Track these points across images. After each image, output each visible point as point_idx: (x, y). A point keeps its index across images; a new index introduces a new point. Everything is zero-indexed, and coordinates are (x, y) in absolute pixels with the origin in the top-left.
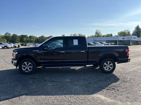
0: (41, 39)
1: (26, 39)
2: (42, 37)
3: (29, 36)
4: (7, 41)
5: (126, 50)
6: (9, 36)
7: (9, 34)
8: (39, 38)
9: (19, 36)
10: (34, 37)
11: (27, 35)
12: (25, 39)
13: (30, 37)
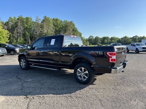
0: (123, 40)
1: (108, 41)
2: (125, 37)
3: (110, 38)
4: (90, 43)
5: (108, 53)
6: (92, 39)
7: (92, 37)
8: (121, 40)
9: (101, 39)
10: (115, 38)
11: (109, 37)
12: (106, 41)
13: (112, 39)
